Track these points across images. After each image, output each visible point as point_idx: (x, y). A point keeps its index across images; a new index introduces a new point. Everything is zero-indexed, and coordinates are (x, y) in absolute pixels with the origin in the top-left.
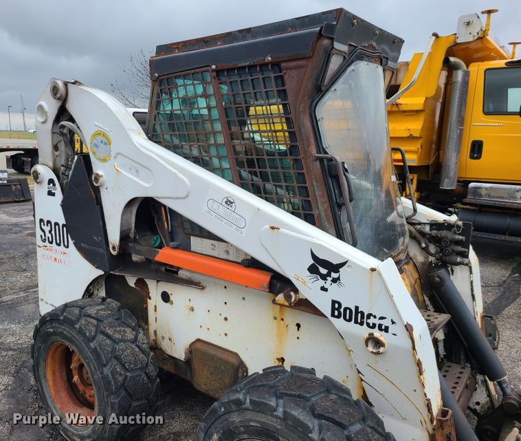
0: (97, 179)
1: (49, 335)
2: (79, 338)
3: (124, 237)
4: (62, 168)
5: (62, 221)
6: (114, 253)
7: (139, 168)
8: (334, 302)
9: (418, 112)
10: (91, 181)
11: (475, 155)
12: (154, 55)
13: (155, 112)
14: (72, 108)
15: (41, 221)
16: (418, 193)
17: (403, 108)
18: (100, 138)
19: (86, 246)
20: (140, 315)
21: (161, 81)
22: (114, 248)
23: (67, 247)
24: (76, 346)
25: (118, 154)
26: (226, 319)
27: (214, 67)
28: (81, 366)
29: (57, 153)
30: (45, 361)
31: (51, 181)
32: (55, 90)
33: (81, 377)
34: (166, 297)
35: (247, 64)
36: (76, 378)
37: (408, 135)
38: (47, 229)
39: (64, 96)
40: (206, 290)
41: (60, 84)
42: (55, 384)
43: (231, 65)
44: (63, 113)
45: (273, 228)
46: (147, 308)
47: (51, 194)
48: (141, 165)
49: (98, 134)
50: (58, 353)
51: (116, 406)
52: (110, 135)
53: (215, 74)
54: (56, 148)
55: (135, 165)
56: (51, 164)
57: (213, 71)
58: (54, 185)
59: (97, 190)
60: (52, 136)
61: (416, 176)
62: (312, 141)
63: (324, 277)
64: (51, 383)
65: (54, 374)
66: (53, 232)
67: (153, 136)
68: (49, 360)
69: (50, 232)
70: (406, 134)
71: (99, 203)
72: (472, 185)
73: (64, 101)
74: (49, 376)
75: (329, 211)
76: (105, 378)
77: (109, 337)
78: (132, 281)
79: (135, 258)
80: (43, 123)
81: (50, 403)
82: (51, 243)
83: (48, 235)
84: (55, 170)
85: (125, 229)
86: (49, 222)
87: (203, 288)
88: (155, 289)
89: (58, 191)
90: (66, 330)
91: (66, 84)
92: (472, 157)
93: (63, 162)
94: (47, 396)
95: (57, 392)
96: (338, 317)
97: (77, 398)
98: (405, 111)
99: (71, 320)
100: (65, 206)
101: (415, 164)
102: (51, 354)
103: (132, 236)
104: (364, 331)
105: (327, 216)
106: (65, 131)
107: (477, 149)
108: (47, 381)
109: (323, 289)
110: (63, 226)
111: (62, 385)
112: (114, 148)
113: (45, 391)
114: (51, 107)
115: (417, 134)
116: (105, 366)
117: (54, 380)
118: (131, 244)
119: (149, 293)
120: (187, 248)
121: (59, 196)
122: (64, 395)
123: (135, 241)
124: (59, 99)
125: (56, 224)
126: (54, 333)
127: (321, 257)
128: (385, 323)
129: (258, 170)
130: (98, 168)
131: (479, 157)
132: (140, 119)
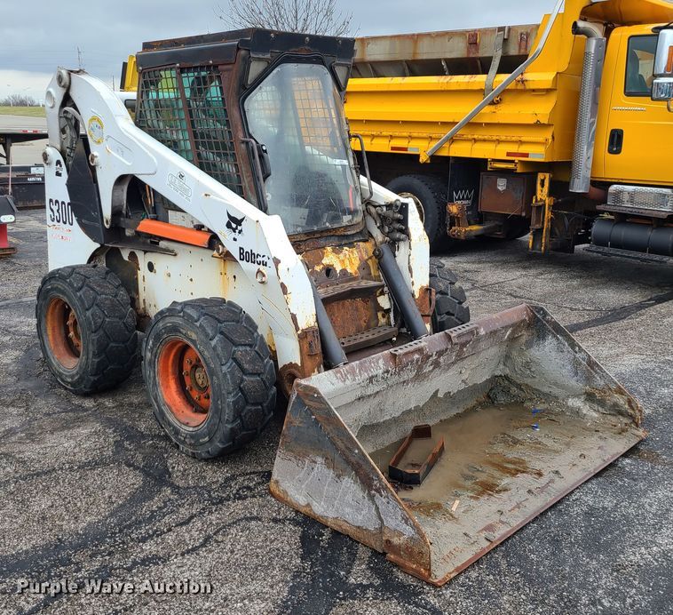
0: (92, 160)
1: (48, 291)
2: (69, 290)
3: (116, 213)
4: (68, 150)
5: (67, 200)
6: (107, 226)
7: (124, 149)
8: (241, 248)
9: (548, 91)
10: (88, 161)
11: (615, 149)
12: (141, 50)
13: (141, 100)
14: (74, 95)
15: (51, 201)
16: (552, 199)
17: (530, 86)
18: (95, 123)
19: (87, 222)
20: (131, 285)
21: (145, 73)
22: (107, 222)
23: (72, 225)
24: (68, 297)
25: (109, 137)
26: (191, 280)
27: (178, 65)
28: (75, 323)
29: (64, 136)
30: (46, 317)
31: (58, 162)
32: (60, 79)
33: (76, 333)
34: (151, 267)
35: (198, 64)
36: (71, 334)
37: (535, 121)
38: (55, 208)
39: (68, 84)
40: (178, 256)
41: (64, 73)
42: (54, 339)
43: (188, 65)
44: (67, 100)
45: (206, 195)
46: (137, 279)
47: (58, 174)
48: (125, 146)
49: (93, 119)
50: (57, 311)
51: (95, 342)
52: (102, 120)
53: (179, 71)
54: (63, 131)
55: (121, 146)
56: (59, 146)
57: (178, 68)
58: (61, 166)
59: (93, 169)
60: (59, 120)
61: (547, 175)
62: (240, 128)
63: (234, 230)
64: (50, 337)
65: (53, 329)
66: (60, 211)
67: (140, 123)
68: (49, 317)
69: (58, 211)
70: (532, 121)
71: (95, 181)
72: (613, 188)
73: (68, 88)
74: (50, 332)
75: (252, 183)
76: (87, 319)
77: (93, 289)
78: (125, 255)
79: (128, 233)
80: (52, 108)
81: (49, 353)
82: (59, 221)
83: (56, 214)
84: (62, 153)
85: (117, 204)
86: (57, 202)
87: (175, 255)
88: (143, 260)
89: (64, 171)
90: (60, 285)
91: (70, 72)
92: (611, 151)
93: (69, 145)
94: (48, 349)
95: (56, 345)
96: (243, 260)
97: (72, 350)
98: (534, 90)
99: (63, 276)
100: (70, 185)
101: (542, 160)
102: (50, 311)
103: (124, 212)
104: (255, 267)
105: (250, 187)
106: (69, 116)
107: (616, 140)
108: (47, 335)
109: (235, 240)
110: (69, 204)
111: (60, 340)
112: (106, 131)
113: (46, 345)
114: (58, 95)
115: (544, 121)
116: (87, 310)
117: (53, 335)
118: (122, 219)
119: (138, 265)
120: (166, 221)
121: (65, 176)
122: (62, 348)
123: (127, 216)
124: (63, 87)
125: (63, 203)
126: (52, 289)
127: (232, 215)
128: (265, 259)
129: (222, 151)
130: (95, 150)
131: (618, 152)
132: (129, 105)
